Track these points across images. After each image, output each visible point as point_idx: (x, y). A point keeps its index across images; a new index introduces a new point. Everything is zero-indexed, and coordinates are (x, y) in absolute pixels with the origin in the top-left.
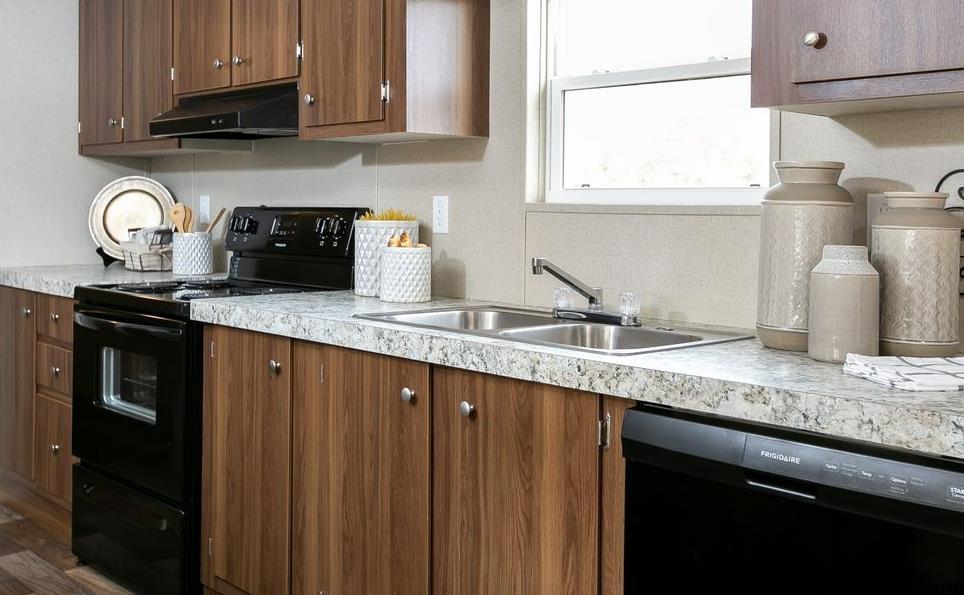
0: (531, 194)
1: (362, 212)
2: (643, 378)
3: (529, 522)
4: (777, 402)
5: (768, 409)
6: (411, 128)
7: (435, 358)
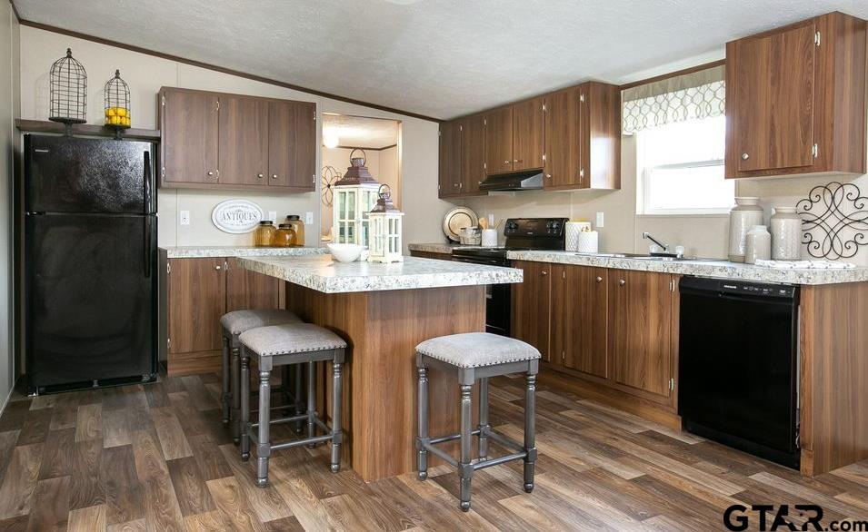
0: (639, 212)
1: (567, 220)
2: (686, 267)
3: (645, 318)
4: (729, 271)
5: (727, 273)
6: (592, 187)
7: (610, 266)
